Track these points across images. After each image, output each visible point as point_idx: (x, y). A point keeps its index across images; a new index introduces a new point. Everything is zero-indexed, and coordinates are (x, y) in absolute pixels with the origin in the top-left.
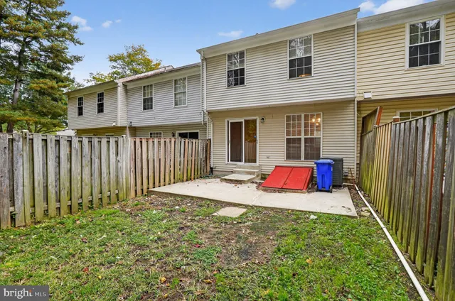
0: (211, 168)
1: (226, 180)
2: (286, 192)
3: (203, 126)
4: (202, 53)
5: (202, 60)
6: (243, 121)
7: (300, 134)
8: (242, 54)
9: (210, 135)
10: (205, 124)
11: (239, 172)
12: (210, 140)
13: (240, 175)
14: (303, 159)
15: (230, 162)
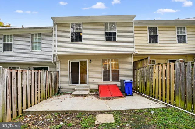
0: (59, 89)
1: (75, 95)
2: (115, 98)
3: (53, 64)
4: (55, 20)
5: (54, 24)
6: (79, 61)
7: (109, 69)
8: (80, 25)
9: (58, 69)
10: (55, 62)
11: (79, 90)
12: (58, 72)
13: (80, 92)
14: (111, 81)
15: (71, 84)
